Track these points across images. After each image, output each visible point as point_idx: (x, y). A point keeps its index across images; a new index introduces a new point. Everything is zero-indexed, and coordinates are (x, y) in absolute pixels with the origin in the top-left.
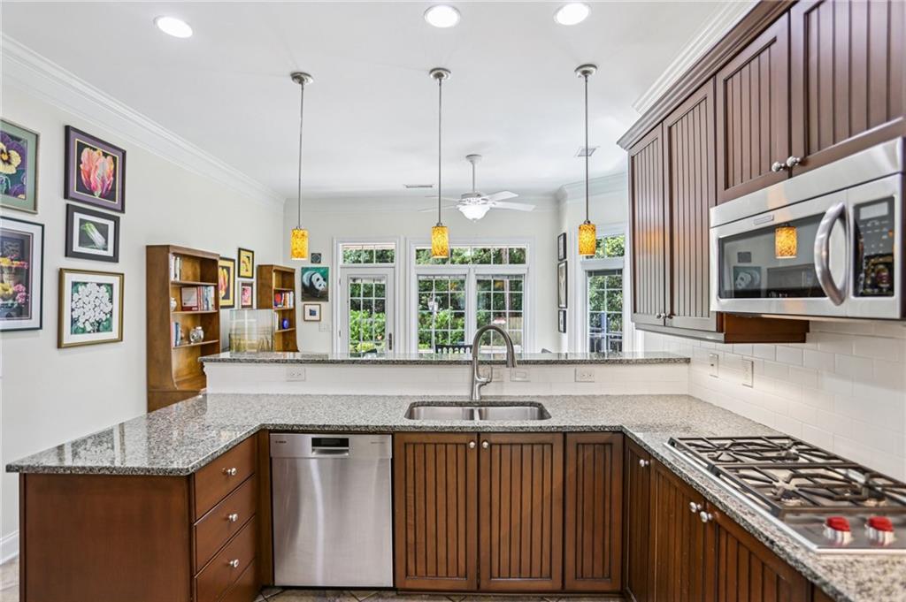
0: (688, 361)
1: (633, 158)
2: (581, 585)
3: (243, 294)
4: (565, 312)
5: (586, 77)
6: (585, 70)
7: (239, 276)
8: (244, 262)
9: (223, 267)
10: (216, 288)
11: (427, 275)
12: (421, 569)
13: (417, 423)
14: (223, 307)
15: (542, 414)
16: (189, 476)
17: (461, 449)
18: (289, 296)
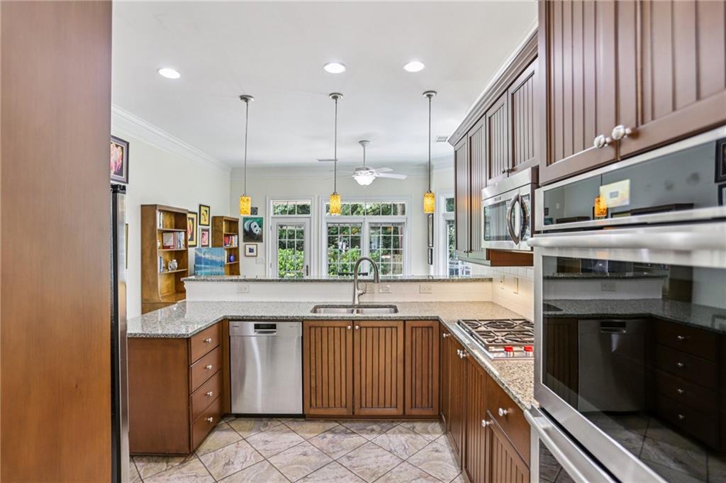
0: (491, 280)
1: (456, 152)
2: (415, 412)
3: (203, 237)
4: (432, 250)
5: (430, 98)
6: (429, 94)
7: (200, 224)
8: (203, 214)
9: (189, 218)
10: (186, 233)
11: (334, 223)
12: (319, 402)
13: (317, 315)
14: (190, 246)
15: (396, 311)
16: (187, 338)
17: (343, 330)
18: (234, 239)
